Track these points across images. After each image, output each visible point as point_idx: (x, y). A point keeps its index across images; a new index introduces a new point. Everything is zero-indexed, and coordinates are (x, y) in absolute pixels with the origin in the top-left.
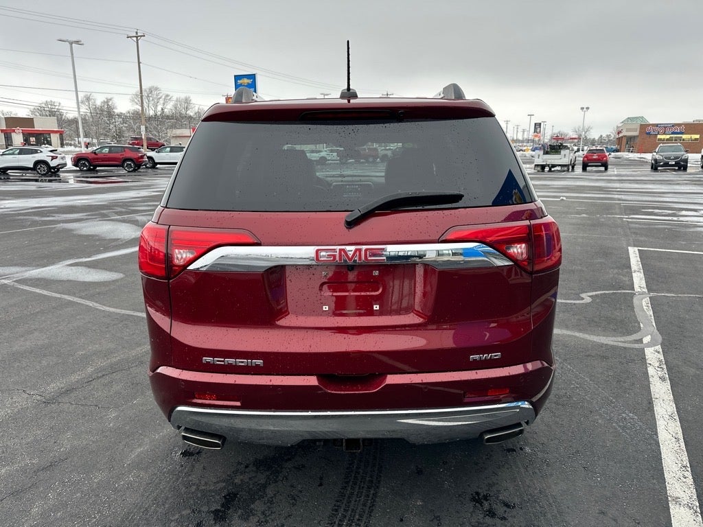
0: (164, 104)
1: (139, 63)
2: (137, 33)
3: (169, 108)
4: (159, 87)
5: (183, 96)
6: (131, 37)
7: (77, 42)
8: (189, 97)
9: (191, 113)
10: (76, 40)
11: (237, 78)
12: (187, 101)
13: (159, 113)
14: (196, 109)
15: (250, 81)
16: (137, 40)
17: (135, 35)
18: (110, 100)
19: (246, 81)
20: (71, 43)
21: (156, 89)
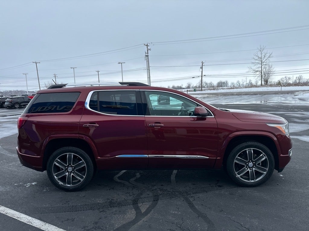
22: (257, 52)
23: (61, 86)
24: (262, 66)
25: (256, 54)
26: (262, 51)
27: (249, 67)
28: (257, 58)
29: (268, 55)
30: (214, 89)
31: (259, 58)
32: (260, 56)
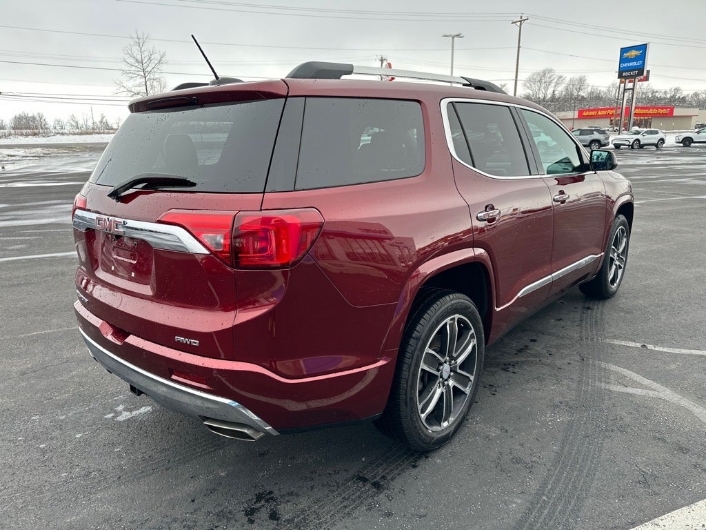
0: (555, 86)
1: (519, 47)
2: (521, 17)
3: (560, 90)
4: (553, 68)
5: (577, 76)
6: (515, 23)
7: (458, 36)
8: (584, 77)
9: (582, 94)
10: (456, 34)
11: (623, 50)
12: (582, 81)
13: (549, 96)
14: (589, 89)
15: (638, 53)
16: (521, 24)
17: (519, 19)
18: (504, 86)
19: (634, 53)
20: (453, 37)
21: (550, 71)
22: (130, 45)
23: (336, 72)
24: (148, 83)
25: (130, 52)
26: (141, 45)
27: (117, 82)
28: (132, 61)
29: (156, 57)
30: (35, 134)
31: (137, 61)
32: (139, 57)
